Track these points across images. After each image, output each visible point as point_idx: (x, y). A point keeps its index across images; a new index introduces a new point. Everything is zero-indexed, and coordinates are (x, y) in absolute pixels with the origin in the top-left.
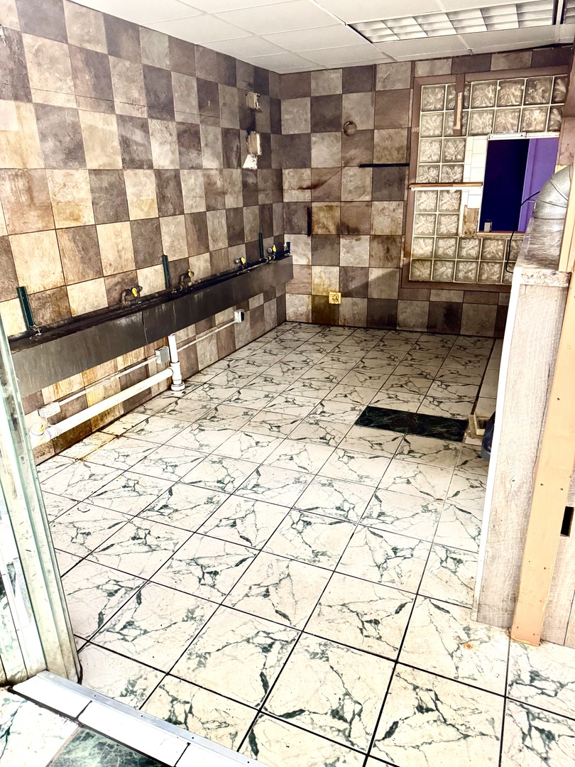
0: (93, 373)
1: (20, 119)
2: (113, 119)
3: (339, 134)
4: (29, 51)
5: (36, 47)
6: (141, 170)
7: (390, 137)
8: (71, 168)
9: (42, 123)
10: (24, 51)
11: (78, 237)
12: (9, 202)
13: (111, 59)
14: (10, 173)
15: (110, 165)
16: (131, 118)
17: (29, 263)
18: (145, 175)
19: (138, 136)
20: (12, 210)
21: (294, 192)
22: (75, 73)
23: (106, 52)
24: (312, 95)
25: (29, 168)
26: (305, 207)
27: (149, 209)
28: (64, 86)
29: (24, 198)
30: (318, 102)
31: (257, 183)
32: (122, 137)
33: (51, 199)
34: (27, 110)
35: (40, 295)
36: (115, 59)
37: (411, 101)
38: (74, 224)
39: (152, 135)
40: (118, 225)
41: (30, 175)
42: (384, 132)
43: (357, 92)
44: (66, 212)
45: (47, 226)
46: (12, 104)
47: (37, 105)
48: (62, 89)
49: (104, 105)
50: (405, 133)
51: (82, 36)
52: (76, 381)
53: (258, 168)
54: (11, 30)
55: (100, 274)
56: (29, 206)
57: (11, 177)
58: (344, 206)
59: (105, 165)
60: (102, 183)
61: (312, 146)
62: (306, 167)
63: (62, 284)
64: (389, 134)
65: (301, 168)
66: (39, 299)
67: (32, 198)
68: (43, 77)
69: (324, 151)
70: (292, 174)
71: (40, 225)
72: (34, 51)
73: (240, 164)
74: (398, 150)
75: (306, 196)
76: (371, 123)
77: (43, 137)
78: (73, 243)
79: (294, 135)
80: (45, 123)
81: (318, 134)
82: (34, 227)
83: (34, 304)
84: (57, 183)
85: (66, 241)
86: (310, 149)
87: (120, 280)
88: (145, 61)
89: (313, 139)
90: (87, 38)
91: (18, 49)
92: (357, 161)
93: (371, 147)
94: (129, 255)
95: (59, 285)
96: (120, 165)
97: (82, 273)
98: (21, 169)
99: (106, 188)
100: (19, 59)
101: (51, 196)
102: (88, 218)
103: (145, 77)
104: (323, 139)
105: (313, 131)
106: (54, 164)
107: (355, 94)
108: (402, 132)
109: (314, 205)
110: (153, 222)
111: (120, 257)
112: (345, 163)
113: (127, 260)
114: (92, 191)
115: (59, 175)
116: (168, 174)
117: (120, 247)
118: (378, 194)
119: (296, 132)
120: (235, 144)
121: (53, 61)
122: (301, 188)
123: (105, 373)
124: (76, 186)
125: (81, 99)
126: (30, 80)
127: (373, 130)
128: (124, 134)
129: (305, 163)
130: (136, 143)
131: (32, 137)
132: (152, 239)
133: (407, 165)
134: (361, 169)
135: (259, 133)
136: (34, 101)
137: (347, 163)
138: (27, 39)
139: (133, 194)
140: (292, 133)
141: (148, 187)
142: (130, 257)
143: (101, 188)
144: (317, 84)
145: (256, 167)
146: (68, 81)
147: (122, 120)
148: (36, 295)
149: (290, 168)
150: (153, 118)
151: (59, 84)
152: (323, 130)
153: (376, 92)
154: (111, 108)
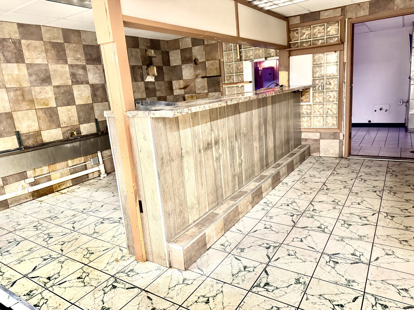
0: (55, 166)
1: (19, 70)
2: (67, 66)
3: (192, 64)
4: (24, 45)
5: (27, 44)
6: (82, 85)
7: (212, 64)
8: (44, 86)
9: (29, 70)
10: (22, 46)
11: (47, 112)
12: (12, 99)
13: (65, 44)
14: (13, 89)
15: (65, 83)
16: (77, 65)
17: (22, 122)
18: (85, 87)
19: (81, 72)
20: (14, 102)
21: (177, 90)
22: (46, 51)
23: (63, 42)
24: (181, 48)
25: (22, 87)
26: (182, 97)
27: (87, 100)
28: (41, 56)
29: (20, 98)
30: (183, 51)
31: (155, 87)
32: (72, 73)
33: (34, 98)
34: (23, 66)
35: (27, 134)
36: (68, 44)
37: (219, 48)
38: (46, 107)
39: (88, 71)
40: (69, 107)
41: (23, 89)
42: (210, 62)
43: (198, 46)
44: (41, 103)
45: (31, 108)
46: (15, 65)
47: (27, 64)
48: (40, 57)
49: (61, 61)
50: (218, 62)
51: (51, 37)
52: (45, 169)
53: (155, 81)
54: (16, 39)
55: (59, 126)
56: (23, 101)
57: (14, 90)
58: (197, 96)
59: (62, 84)
60: (60, 91)
61: (183, 70)
62: (181, 80)
63: (38, 130)
64: (212, 63)
65: (179, 80)
66: (26, 136)
67: (24, 98)
68: (30, 54)
69: (188, 72)
70: (176, 83)
71: (28, 108)
72: (26, 45)
73: (143, 79)
74: (216, 69)
75: (182, 92)
76: (205, 59)
77: (30, 75)
78: (44, 114)
79: (175, 66)
80: (30, 70)
81: (184, 65)
82: (24, 109)
83: (23, 138)
84: (36, 92)
85: (41, 113)
86: (182, 72)
87: (70, 129)
88: (84, 43)
89: (183, 67)
90: (53, 38)
91: (19, 45)
92: (200, 76)
93: (205, 69)
94: (76, 118)
95: (37, 131)
96: (70, 83)
97: (49, 126)
98: (18, 87)
99: (62, 93)
100: (19, 49)
101: (33, 96)
102: (53, 104)
103: (84, 49)
104: (186, 67)
105: (182, 64)
106: (35, 85)
107: (197, 47)
108: (217, 61)
109: (186, 95)
110: (89, 105)
111: (70, 119)
112: (196, 77)
113: (74, 121)
114: (55, 94)
115: (38, 89)
116: (98, 86)
117: (70, 116)
118: (210, 90)
119: (176, 65)
120: (139, 72)
121: (35, 48)
122: (180, 89)
123: (62, 167)
124: (46, 92)
125: (50, 60)
126: (24, 55)
127: (205, 62)
128: (72, 71)
129: (180, 78)
130: (79, 74)
131: (25, 76)
132: (88, 112)
133: (220, 76)
134: (203, 79)
135: (155, 66)
136: (26, 63)
137: (197, 77)
138: (23, 42)
139: (78, 94)
140: (174, 65)
141: (86, 91)
142: (76, 119)
143: (60, 93)
144: (182, 44)
145: (154, 81)
146: (43, 54)
147: (71, 66)
148: (25, 134)
149: (175, 80)
150: (89, 64)
151: (39, 55)
152: (186, 63)
153: (205, 45)
154: (66, 62)
